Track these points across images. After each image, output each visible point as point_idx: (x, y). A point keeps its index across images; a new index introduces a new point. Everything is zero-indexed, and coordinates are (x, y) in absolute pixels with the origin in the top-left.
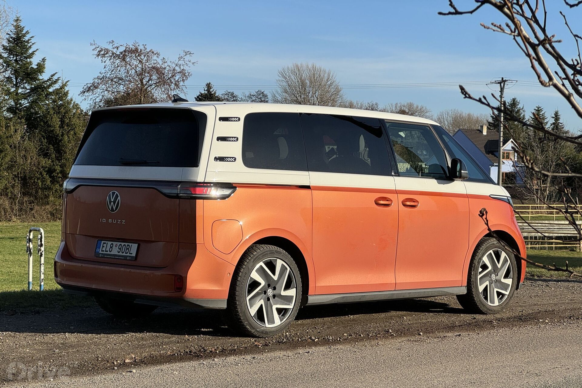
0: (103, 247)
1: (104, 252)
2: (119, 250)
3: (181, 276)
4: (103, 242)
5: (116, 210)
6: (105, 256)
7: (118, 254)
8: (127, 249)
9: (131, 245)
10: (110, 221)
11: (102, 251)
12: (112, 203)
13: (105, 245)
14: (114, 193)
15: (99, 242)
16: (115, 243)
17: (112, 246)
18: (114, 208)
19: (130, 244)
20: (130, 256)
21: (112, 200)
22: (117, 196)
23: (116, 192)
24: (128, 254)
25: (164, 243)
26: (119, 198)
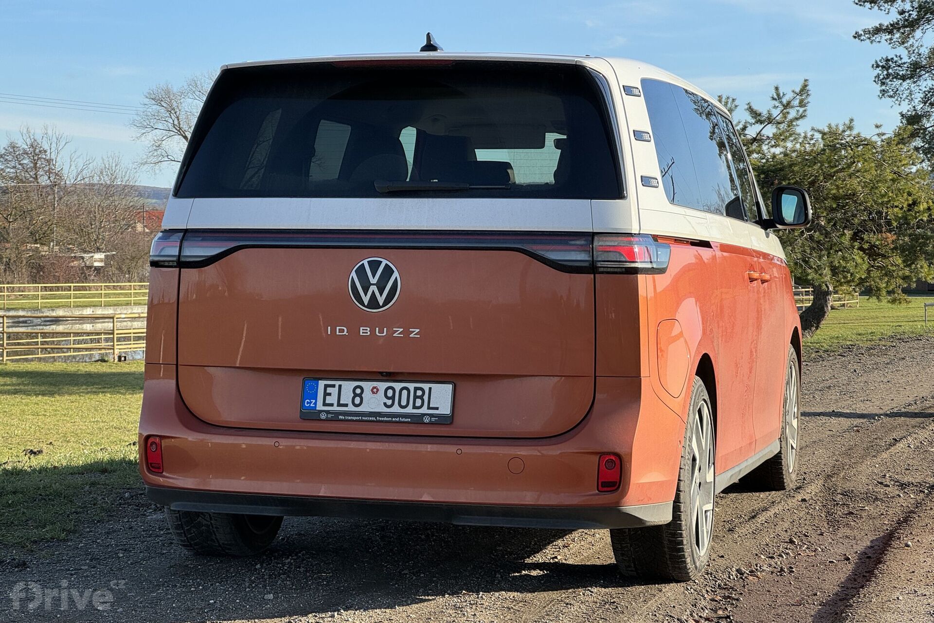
0: (326, 394)
1: (335, 408)
2: (389, 402)
3: (618, 456)
4: (322, 384)
5: (385, 304)
6: (341, 417)
7: (388, 410)
8: (416, 397)
9: (430, 389)
10: (365, 331)
11: (325, 404)
12: (374, 288)
13: (334, 391)
14: (375, 266)
15: (309, 384)
16: (367, 386)
17: (358, 391)
18: (381, 301)
19: (426, 386)
20: (431, 415)
21: (374, 281)
22: (388, 271)
23: (384, 262)
24: (424, 410)
25: (556, 379)
26: (396, 274)
